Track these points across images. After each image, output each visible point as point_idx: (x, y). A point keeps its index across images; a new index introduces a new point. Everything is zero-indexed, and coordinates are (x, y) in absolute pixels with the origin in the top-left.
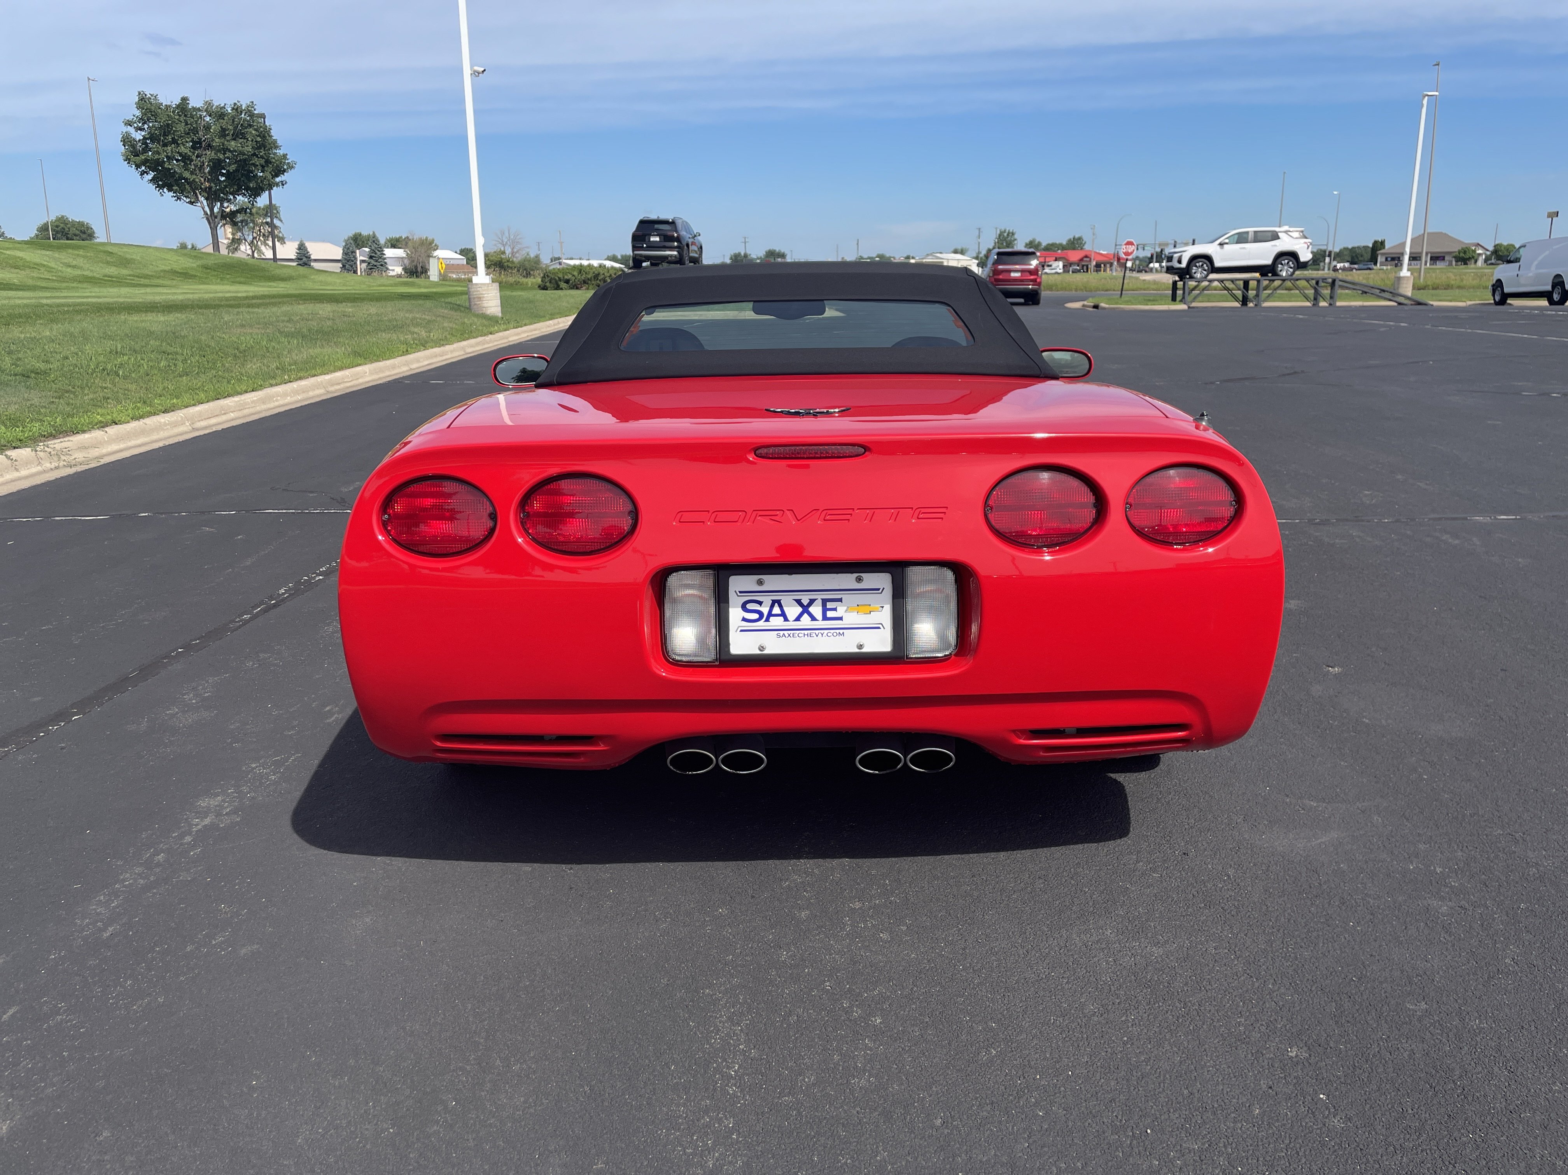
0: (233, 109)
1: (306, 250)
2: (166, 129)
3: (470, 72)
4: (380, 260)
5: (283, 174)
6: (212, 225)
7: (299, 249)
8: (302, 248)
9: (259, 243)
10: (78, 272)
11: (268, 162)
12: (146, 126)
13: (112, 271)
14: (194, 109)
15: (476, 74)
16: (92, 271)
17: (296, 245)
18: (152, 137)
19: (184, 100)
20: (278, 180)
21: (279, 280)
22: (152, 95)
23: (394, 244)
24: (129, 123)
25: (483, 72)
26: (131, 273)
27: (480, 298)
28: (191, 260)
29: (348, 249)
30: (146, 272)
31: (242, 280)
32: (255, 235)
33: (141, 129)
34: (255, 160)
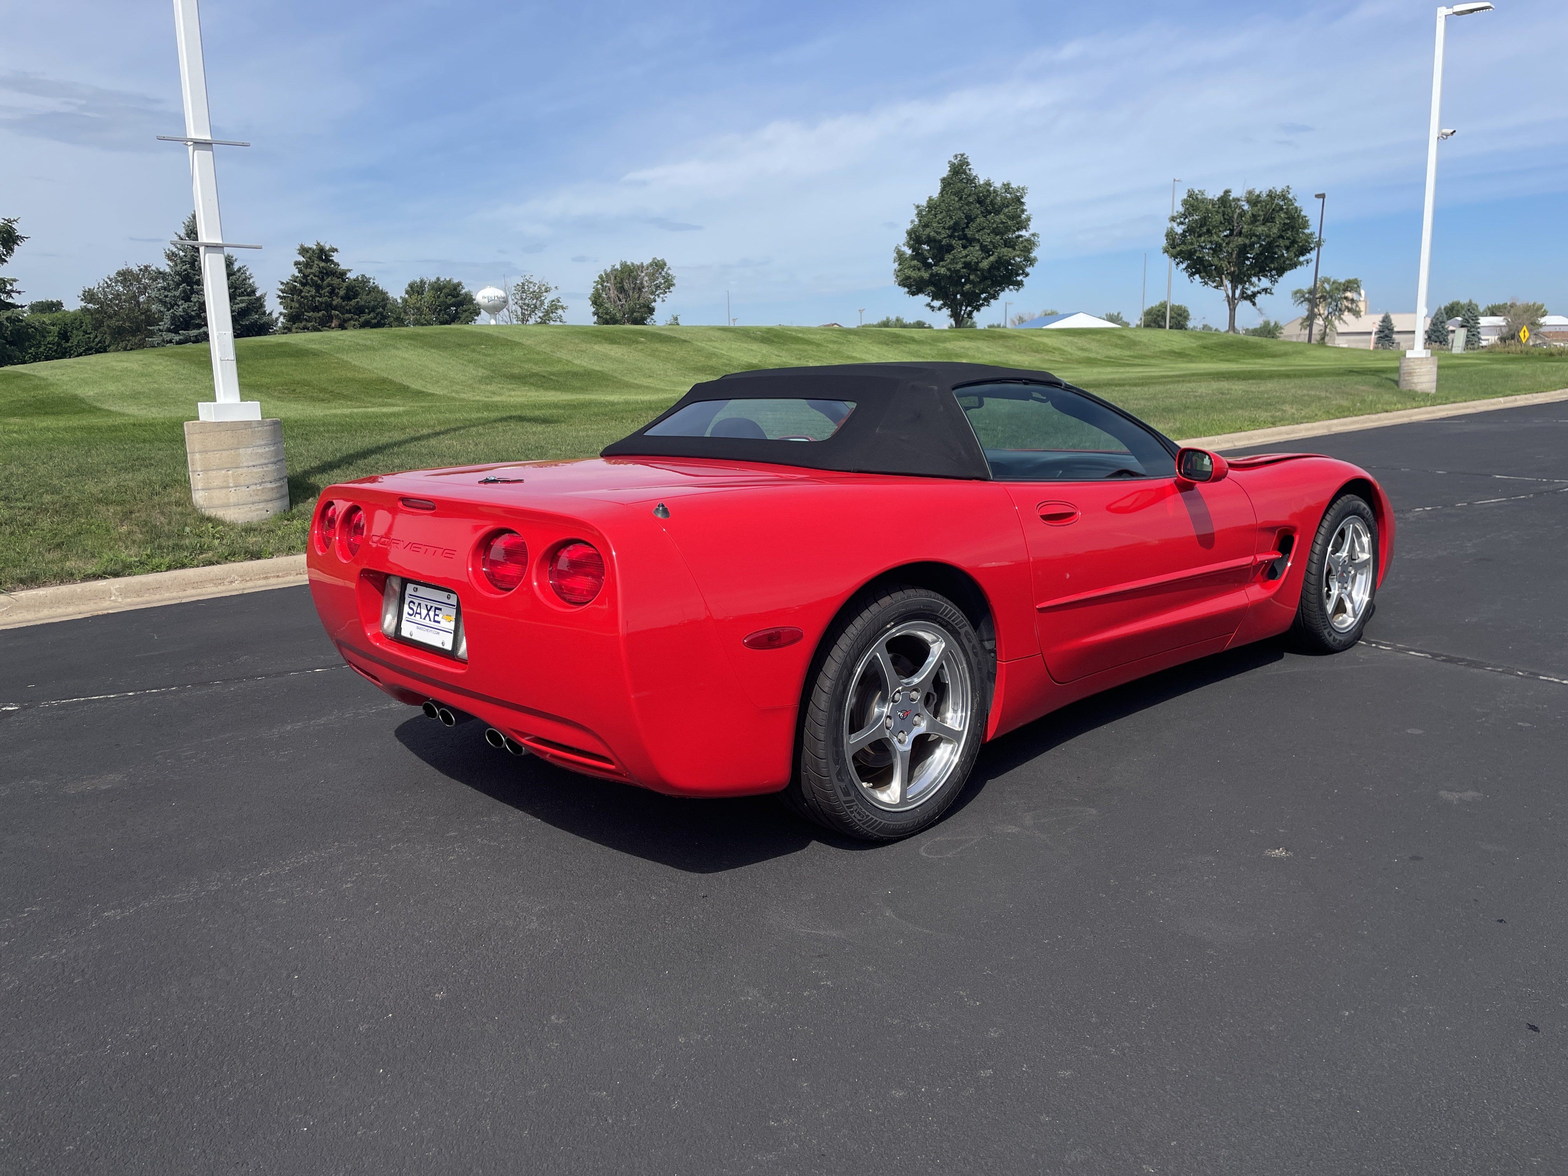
0: (1268, 195)
1: (1391, 322)
2: (1204, 221)
3: (1437, 135)
5: (1309, 252)
6: (1231, 307)
7: (1383, 321)
8: (1386, 320)
10: (1086, 354)
11: (1294, 242)
12: (1187, 220)
13: (1116, 352)
14: (1235, 200)
15: (1443, 137)
16: (1098, 353)
17: (1378, 318)
18: (1190, 230)
19: (1227, 192)
20: (1301, 259)
21: (1270, 357)
22: (1199, 191)
23: (1493, 312)
24: (1173, 219)
25: (1452, 133)
26: (1132, 354)
28: (1193, 340)
29: (1438, 319)
30: (1147, 353)
31: (1233, 357)
32: (1330, 310)
33: (1182, 223)
34: (1281, 242)
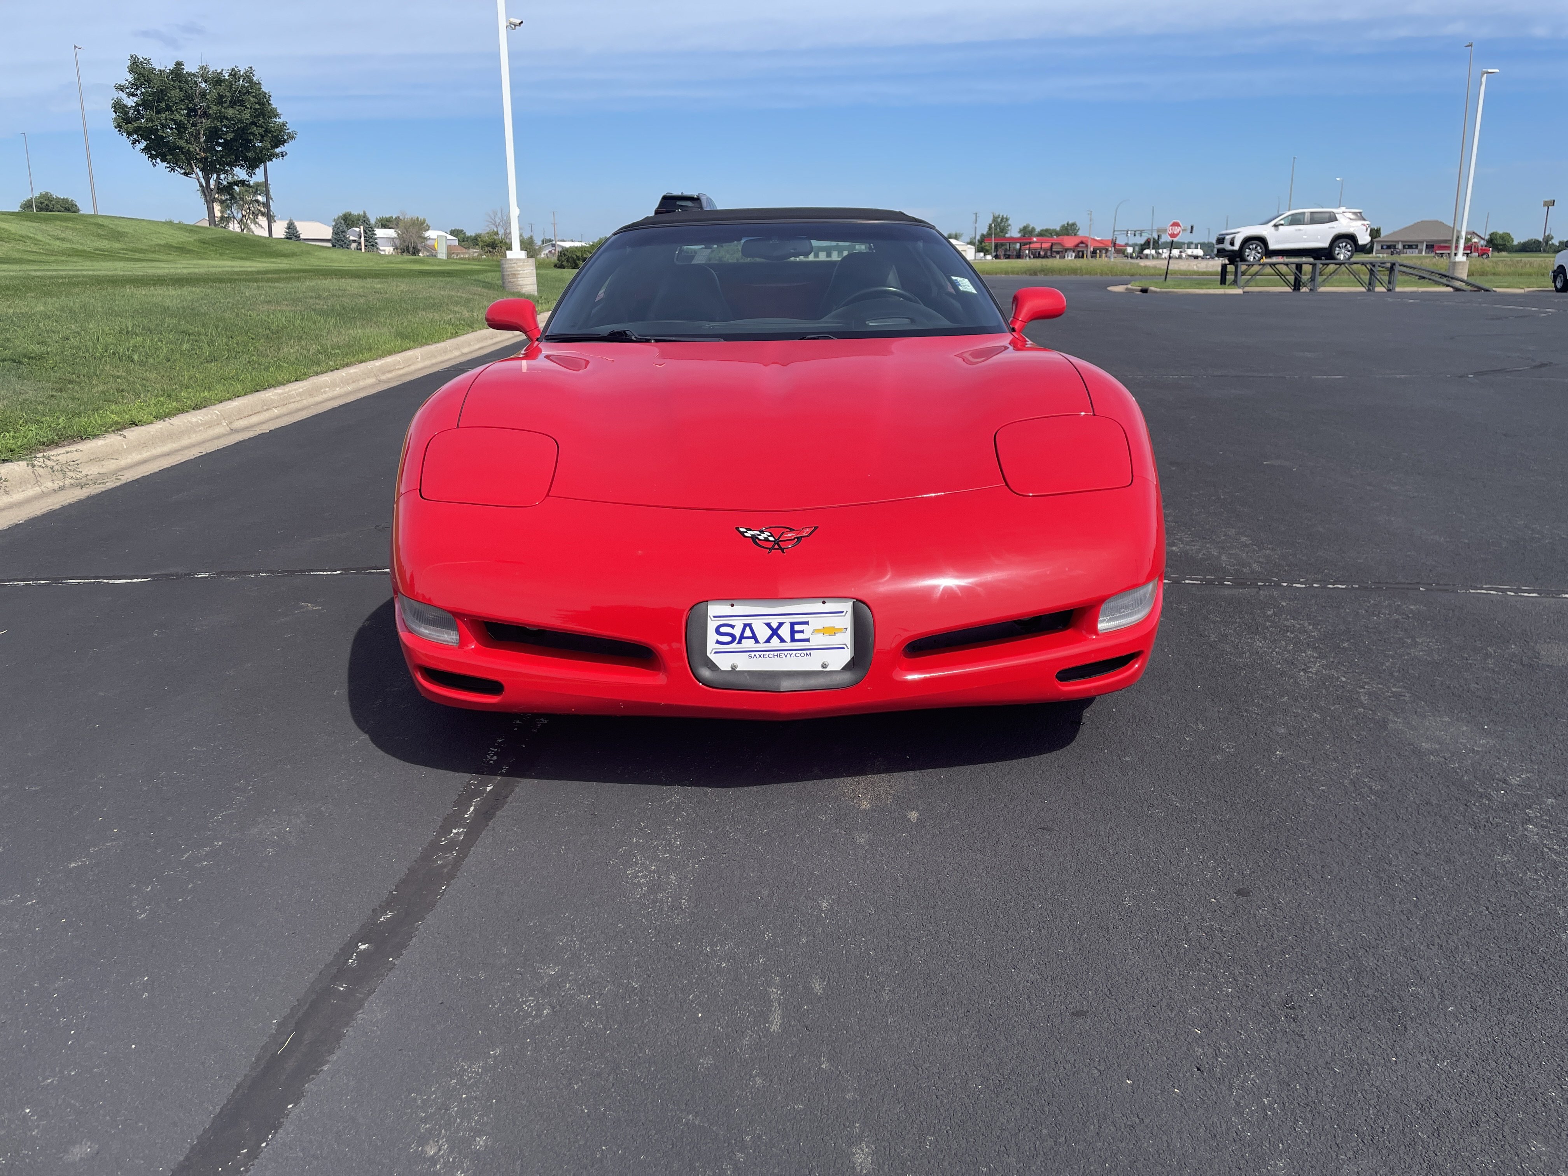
0: (230, 74)
1: (296, 229)
2: (161, 95)
3: (505, 24)
4: (370, 240)
5: (283, 145)
6: (208, 198)
7: (288, 228)
8: (291, 227)
9: (249, 221)
10: (68, 245)
11: (267, 131)
12: (139, 92)
13: (104, 244)
14: (189, 74)
15: (513, 26)
16: (82, 244)
17: (285, 224)
18: (145, 104)
19: (179, 64)
20: (278, 150)
22: (145, 59)
23: (385, 224)
24: (121, 88)
25: (520, 24)
26: (125, 247)
27: (514, 275)
28: (187, 234)
29: (339, 228)
30: (140, 246)
31: (243, 255)
32: (244, 213)
33: (133, 95)
34: (254, 129)
